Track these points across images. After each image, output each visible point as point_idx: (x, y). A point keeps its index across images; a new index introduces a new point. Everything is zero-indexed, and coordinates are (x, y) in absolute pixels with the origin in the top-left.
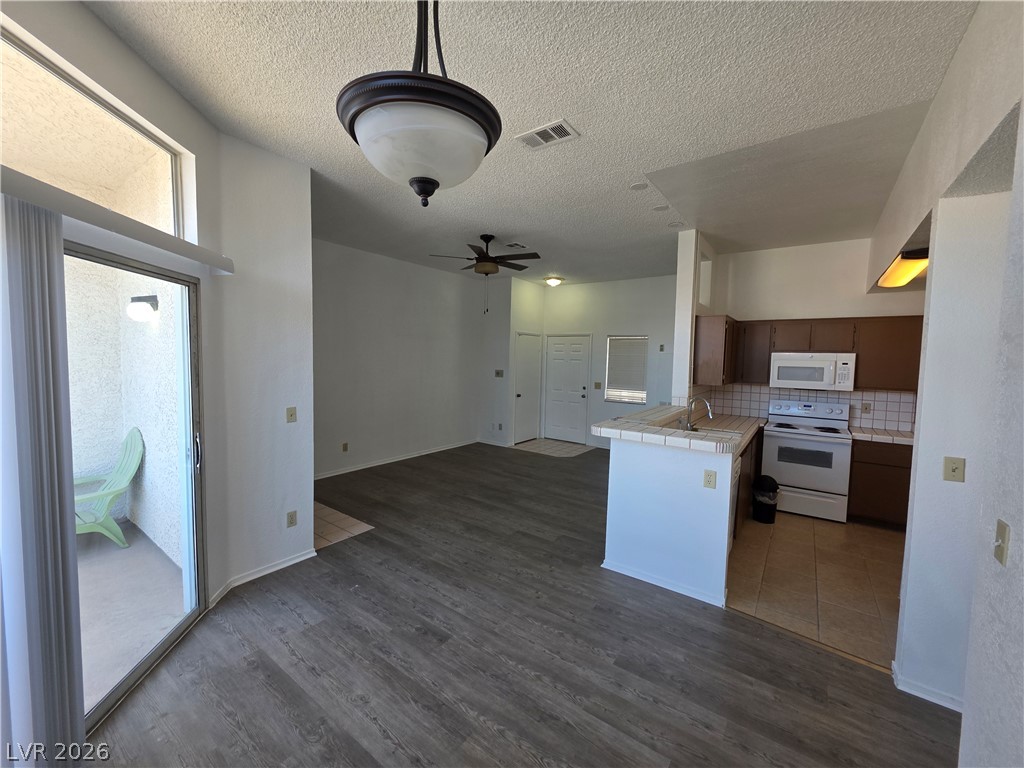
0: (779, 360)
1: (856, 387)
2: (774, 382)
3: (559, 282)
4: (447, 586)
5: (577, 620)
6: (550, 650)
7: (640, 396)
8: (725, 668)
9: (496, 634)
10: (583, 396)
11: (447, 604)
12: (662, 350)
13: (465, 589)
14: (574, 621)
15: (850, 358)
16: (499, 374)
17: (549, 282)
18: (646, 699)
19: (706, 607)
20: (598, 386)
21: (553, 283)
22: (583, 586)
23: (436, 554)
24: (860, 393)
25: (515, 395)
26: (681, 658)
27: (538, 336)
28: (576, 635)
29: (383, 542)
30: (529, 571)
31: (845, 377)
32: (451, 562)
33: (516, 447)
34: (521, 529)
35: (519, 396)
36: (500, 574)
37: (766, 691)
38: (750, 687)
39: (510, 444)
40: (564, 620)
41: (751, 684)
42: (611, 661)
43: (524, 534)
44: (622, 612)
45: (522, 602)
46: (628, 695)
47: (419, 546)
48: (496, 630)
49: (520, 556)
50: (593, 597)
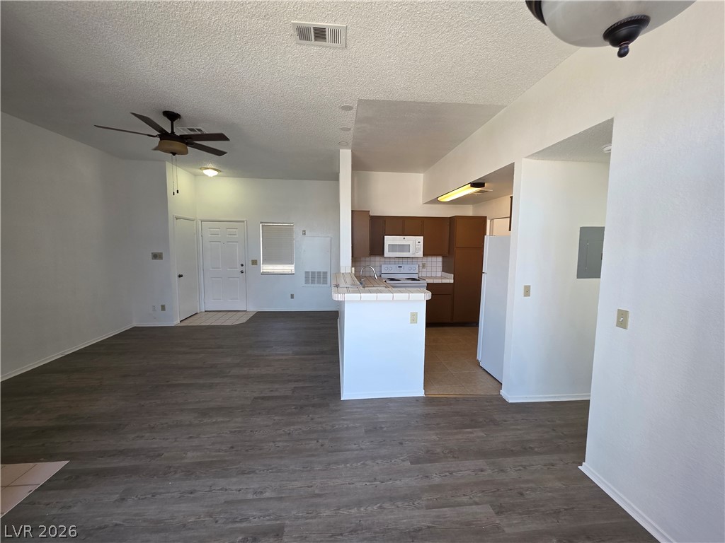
0: (389, 240)
1: (424, 255)
2: (387, 253)
3: (216, 173)
4: (234, 480)
5: (364, 447)
6: (369, 481)
7: (289, 268)
8: (455, 431)
9: (319, 496)
10: (242, 272)
11: (250, 496)
12: (304, 234)
13: (254, 472)
14: (362, 449)
15: (421, 239)
16: (156, 256)
17: (205, 172)
18: (446, 476)
19: (417, 399)
20: (255, 262)
21: (211, 173)
22: (344, 420)
23: (190, 454)
24: (426, 258)
25: (177, 277)
26: (434, 437)
27: (193, 220)
28: (373, 458)
29: (101, 474)
30: (296, 427)
31: (419, 249)
32: (214, 454)
33: (183, 324)
34: (256, 395)
35: (180, 276)
36: (274, 442)
37: (479, 433)
38: (473, 435)
39: (176, 322)
40: (356, 452)
41: (471, 433)
42: (407, 464)
43: (263, 398)
44: (383, 426)
45: (313, 456)
46: (437, 480)
47: (160, 455)
48: (317, 492)
49: (276, 418)
50: (358, 425)
